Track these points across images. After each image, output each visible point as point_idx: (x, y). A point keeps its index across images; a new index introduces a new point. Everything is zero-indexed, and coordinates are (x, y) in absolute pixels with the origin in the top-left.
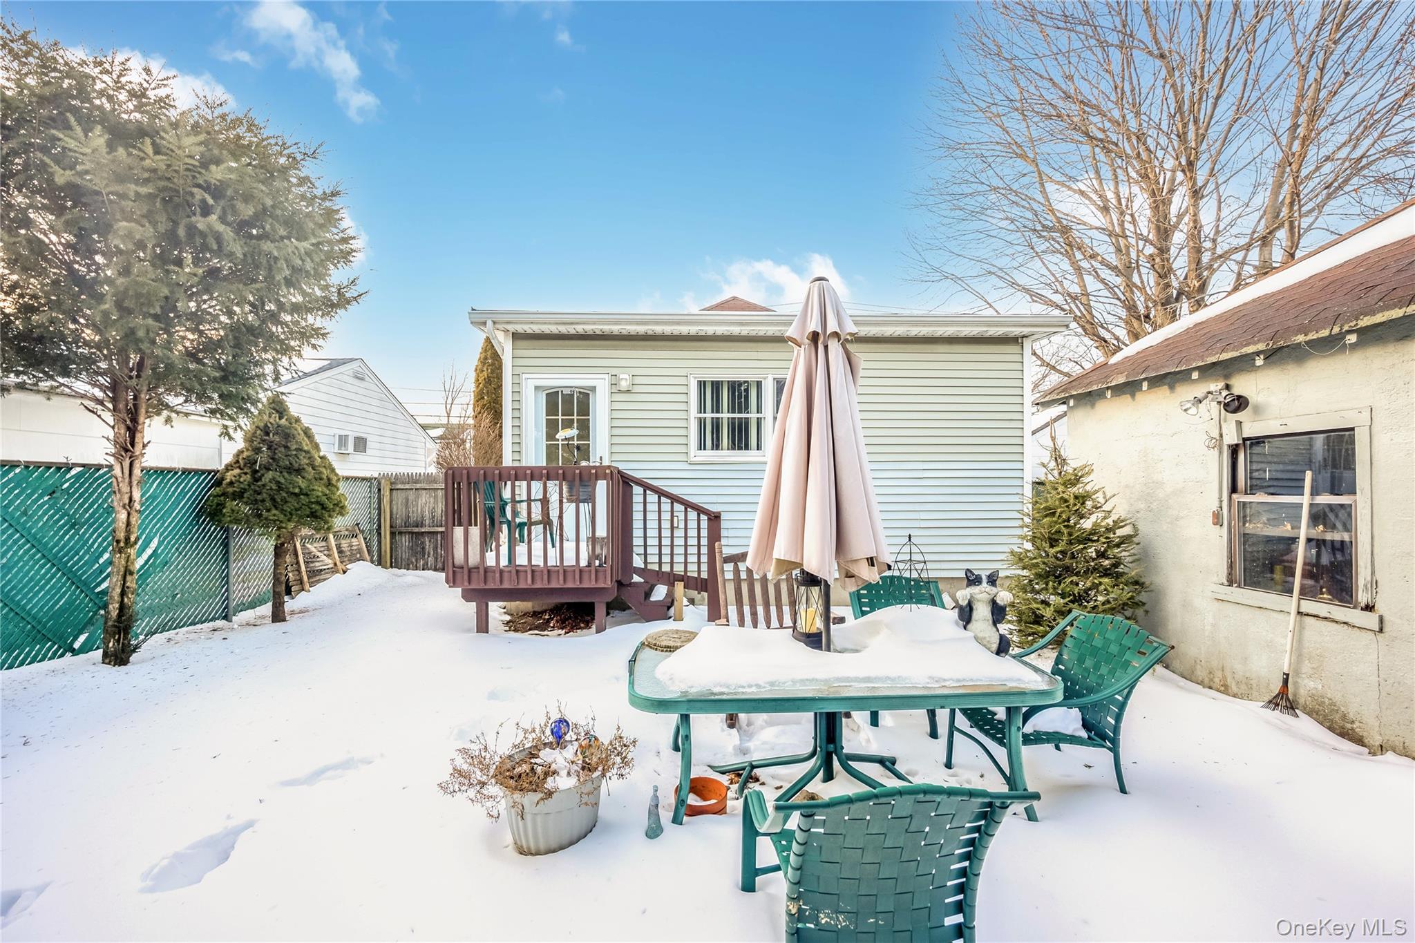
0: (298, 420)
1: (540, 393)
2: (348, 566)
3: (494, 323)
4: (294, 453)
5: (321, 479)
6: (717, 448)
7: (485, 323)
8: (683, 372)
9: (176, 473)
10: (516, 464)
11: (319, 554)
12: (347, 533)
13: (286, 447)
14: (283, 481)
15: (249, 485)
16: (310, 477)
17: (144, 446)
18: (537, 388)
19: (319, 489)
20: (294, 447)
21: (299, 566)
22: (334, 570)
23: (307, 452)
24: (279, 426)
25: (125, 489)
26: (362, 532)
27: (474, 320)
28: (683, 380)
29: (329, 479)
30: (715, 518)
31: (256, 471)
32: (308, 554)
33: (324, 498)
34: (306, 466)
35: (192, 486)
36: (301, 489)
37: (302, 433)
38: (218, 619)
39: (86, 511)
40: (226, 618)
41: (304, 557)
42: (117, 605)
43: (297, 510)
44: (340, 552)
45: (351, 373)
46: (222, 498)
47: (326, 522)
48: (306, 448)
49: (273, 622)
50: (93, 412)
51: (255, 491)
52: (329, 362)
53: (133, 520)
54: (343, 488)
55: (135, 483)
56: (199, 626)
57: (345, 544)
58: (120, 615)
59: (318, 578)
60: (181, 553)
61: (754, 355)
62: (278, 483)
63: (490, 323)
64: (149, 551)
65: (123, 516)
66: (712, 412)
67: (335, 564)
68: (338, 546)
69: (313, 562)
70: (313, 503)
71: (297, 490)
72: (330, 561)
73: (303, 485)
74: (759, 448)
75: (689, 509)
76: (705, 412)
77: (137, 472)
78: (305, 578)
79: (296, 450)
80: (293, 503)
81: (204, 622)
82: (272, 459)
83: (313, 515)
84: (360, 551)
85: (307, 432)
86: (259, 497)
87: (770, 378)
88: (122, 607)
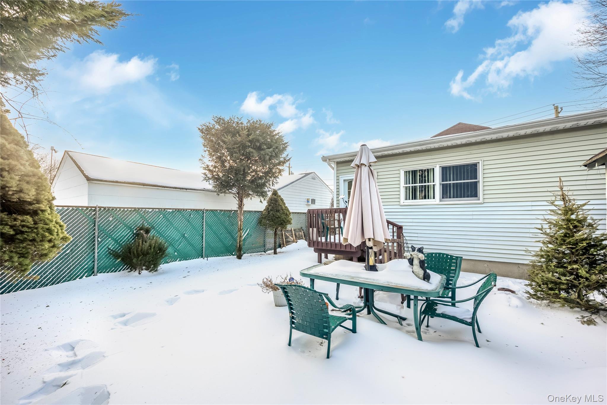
0: (280, 196)
1: (346, 182)
2: (298, 241)
3: (329, 160)
4: (277, 206)
5: (284, 213)
6: (415, 199)
7: (326, 160)
8: (397, 168)
9: (253, 212)
10: (338, 208)
11: (289, 236)
12: (298, 230)
13: (276, 204)
14: (274, 214)
15: (267, 215)
16: (281, 213)
17: (244, 205)
18: (344, 180)
19: (283, 216)
20: (277, 204)
21: (283, 239)
22: (293, 242)
23: (281, 205)
24: (275, 198)
25: (240, 216)
26: (303, 230)
27: (323, 160)
28: (398, 172)
29: (287, 213)
30: (400, 228)
31: (269, 211)
32: (286, 235)
33: (284, 219)
34: (280, 210)
35: (257, 215)
36: (279, 216)
37: (280, 200)
38: (263, 252)
39: (235, 221)
40: (265, 252)
41: (285, 237)
42: (239, 244)
43: (278, 222)
44: (296, 236)
45: (311, 177)
46: (262, 219)
47: (285, 226)
48: (280, 204)
49: (274, 254)
50: (235, 198)
51: (268, 217)
52: (305, 174)
53: (241, 224)
54: (291, 216)
55: (242, 215)
56: (258, 253)
57: (297, 234)
58: (239, 247)
59: (288, 243)
60: (254, 233)
61: (430, 157)
62: (273, 214)
63: (328, 160)
64: (247, 233)
65: (240, 223)
66: (412, 183)
67: (294, 240)
68: (295, 234)
69: (288, 238)
70: (281, 220)
71: (277, 217)
72: (292, 239)
73: (279, 215)
74: (434, 198)
75: (389, 224)
76: (409, 184)
77: (242, 212)
78: (285, 243)
79: (278, 205)
80: (277, 220)
81: (260, 252)
82: (273, 208)
83: (282, 224)
84: (302, 236)
85: (282, 200)
86: (269, 218)
87: (438, 167)
88: (240, 245)
